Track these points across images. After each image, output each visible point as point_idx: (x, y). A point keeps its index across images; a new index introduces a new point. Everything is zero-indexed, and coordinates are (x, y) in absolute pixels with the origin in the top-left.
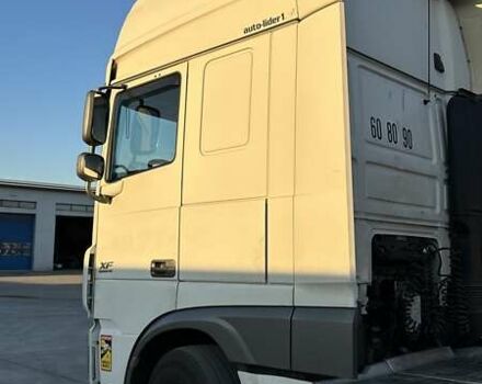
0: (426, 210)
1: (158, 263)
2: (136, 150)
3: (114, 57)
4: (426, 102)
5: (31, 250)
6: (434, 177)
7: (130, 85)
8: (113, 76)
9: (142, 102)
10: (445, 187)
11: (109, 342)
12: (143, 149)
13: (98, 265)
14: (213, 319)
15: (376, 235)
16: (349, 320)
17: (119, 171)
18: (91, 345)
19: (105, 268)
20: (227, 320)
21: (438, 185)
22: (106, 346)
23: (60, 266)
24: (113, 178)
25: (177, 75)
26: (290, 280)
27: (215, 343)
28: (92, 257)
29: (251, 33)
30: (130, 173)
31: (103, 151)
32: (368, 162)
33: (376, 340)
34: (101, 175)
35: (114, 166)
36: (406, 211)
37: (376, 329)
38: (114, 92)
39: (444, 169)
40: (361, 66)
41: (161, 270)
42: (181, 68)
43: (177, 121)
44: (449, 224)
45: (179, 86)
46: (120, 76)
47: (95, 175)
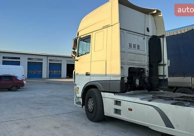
0: (142, 62)
1: (87, 73)
2: (83, 50)
3: (78, 31)
4: (144, 39)
5: (61, 72)
6: (145, 55)
7: (81, 37)
8: (78, 35)
9: (84, 40)
10: (148, 57)
11: (78, 88)
12: (84, 50)
13: (76, 74)
14: (97, 83)
15: (129, 67)
16: (119, 82)
17: (79, 55)
18: (75, 89)
19: (77, 74)
20: (99, 83)
21: (146, 57)
22: (78, 89)
23: (68, 77)
24: (78, 56)
25: (90, 35)
26: (110, 76)
27: (98, 88)
28: (75, 72)
29: (104, 28)
30: (82, 55)
31: (76, 51)
32: (128, 53)
33: (129, 88)
34: (76, 55)
35: (78, 54)
36: (137, 62)
37: (129, 85)
38: (78, 39)
39: (148, 53)
40: (127, 33)
41: (87, 74)
42: (91, 34)
43: (90, 43)
44: (149, 65)
45: (90, 38)
46: (79, 35)
47: (75, 56)
